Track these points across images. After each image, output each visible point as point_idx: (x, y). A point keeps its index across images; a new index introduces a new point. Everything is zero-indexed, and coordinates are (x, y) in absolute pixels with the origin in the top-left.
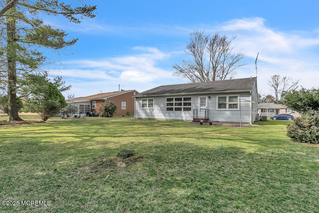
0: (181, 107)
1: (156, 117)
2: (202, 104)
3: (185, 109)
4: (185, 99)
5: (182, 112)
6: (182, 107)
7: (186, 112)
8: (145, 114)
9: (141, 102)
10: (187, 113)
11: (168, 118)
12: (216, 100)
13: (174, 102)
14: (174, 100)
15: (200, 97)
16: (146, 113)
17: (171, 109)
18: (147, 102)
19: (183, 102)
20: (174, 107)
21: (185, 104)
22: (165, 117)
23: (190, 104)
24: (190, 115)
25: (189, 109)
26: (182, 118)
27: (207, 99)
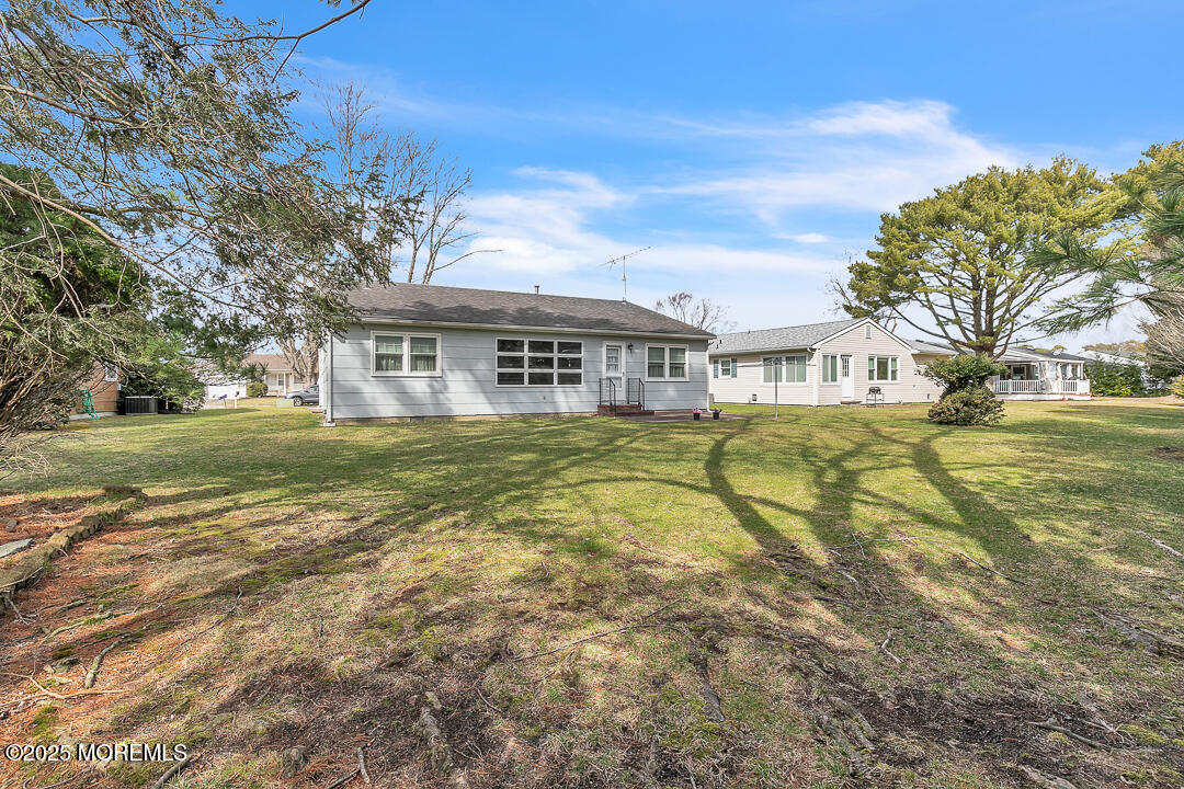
0: (550, 371)
1: (457, 410)
2: (613, 364)
3: (564, 379)
4: (562, 347)
5: (556, 390)
6: (555, 371)
7: (569, 387)
8: (398, 399)
9: (370, 344)
10: (572, 390)
11: (507, 410)
12: (643, 353)
13: (526, 353)
14: (526, 347)
15: (606, 343)
16: (403, 395)
17: (518, 379)
18: (405, 349)
19: (556, 355)
20: (526, 371)
21: (563, 363)
22: (494, 408)
23: (577, 363)
24: (580, 397)
25: (574, 379)
26: (555, 408)
27: (624, 350)
